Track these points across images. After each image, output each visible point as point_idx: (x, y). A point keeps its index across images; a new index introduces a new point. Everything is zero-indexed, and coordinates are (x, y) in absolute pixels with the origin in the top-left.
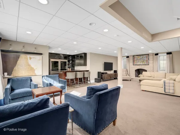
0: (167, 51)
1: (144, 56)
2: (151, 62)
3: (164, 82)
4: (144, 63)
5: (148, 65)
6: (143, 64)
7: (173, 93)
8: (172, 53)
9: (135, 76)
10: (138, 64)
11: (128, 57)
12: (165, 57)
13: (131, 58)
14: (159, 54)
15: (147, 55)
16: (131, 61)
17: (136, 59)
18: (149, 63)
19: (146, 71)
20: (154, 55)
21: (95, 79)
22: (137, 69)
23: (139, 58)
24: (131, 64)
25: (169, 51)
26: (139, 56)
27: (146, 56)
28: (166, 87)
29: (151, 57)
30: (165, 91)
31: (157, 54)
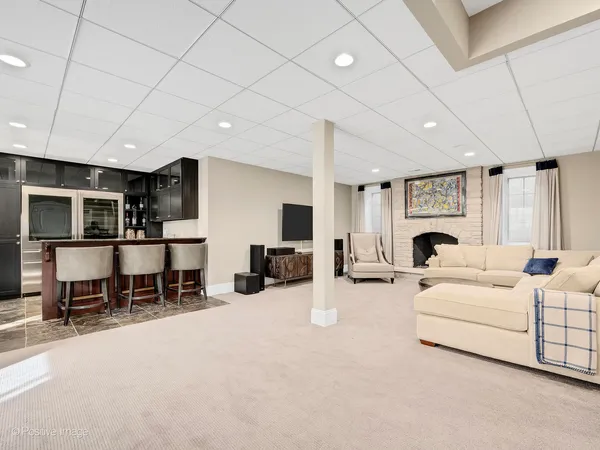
0: (540, 157)
1: (448, 179)
2: (473, 202)
3: (538, 304)
4: (446, 206)
5: (463, 215)
6: (445, 212)
7: (589, 371)
8: (560, 163)
9: (412, 264)
10: (424, 213)
11: (386, 185)
12: (531, 182)
13: (398, 189)
14: (505, 171)
15: (460, 176)
16: (399, 199)
17: (415, 193)
18: (464, 207)
19: (453, 241)
20: (486, 173)
21: (238, 277)
22: (418, 234)
23: (426, 189)
24: (399, 212)
25: (549, 155)
26: (427, 181)
27: (454, 177)
28: (549, 333)
29: (473, 184)
30: (538, 354)
31: (496, 171)
